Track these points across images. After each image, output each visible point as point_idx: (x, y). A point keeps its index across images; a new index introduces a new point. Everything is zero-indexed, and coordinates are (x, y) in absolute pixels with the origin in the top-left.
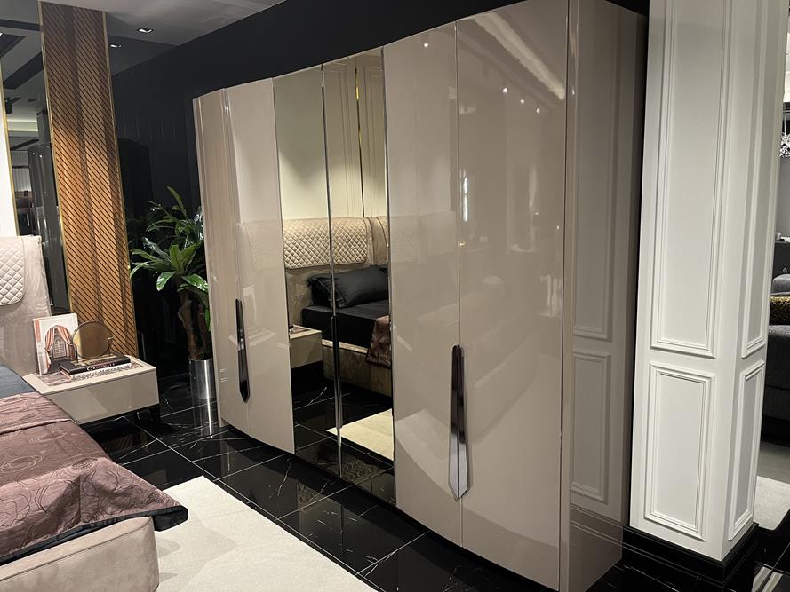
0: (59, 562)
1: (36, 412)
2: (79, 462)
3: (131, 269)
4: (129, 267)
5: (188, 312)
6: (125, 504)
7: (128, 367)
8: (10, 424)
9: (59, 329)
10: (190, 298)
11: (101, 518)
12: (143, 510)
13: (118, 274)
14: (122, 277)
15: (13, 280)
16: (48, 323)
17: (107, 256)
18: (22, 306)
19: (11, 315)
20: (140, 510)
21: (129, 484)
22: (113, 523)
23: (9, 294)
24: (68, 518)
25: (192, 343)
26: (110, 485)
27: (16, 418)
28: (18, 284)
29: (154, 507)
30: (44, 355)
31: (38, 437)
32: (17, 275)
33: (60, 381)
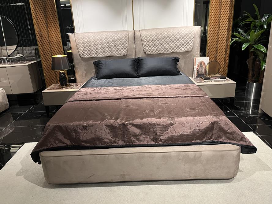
0: (203, 152)
1: (196, 91)
2: (215, 116)
3: (231, 41)
4: (230, 40)
5: (252, 61)
6: (230, 138)
7: (225, 81)
8: (188, 94)
9: (202, 63)
10: (254, 55)
11: (220, 140)
12: (237, 143)
13: (225, 42)
14: (227, 44)
15: (190, 43)
16: (199, 59)
17: (223, 35)
18: (192, 52)
19: (187, 55)
20: (236, 142)
21: (234, 130)
22: (224, 144)
23: (188, 48)
24: (208, 136)
25: (250, 75)
26: (226, 129)
27: (189, 92)
28: (191, 44)
29: (242, 143)
30: (196, 71)
31: (198, 101)
32: (192, 41)
33: (200, 82)
